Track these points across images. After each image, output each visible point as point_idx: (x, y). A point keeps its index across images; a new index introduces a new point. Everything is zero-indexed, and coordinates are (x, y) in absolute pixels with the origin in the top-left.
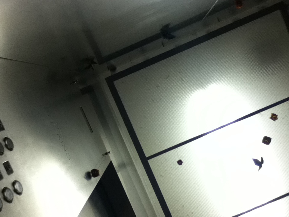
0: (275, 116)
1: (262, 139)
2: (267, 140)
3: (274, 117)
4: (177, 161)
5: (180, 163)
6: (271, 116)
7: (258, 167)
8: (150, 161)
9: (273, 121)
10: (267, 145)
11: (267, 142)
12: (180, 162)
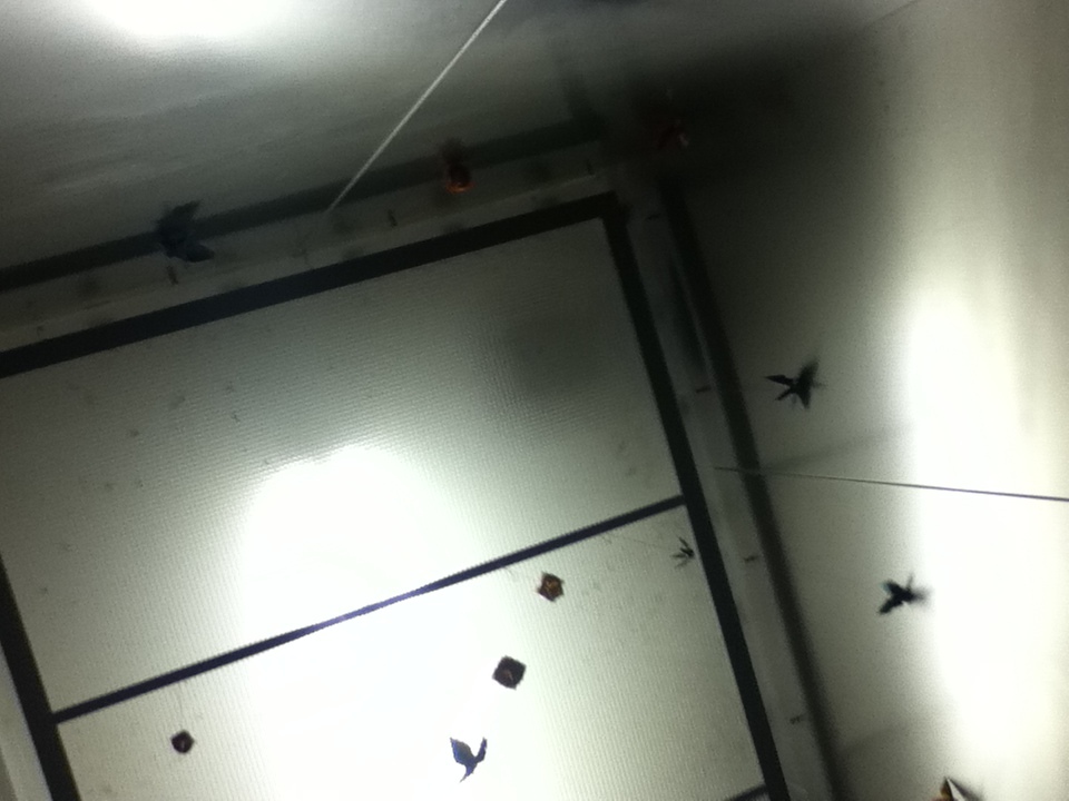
0: (555, 584)
1: (495, 665)
2: (510, 673)
3: (551, 588)
4: (170, 736)
5: (183, 746)
6: (539, 583)
7: (463, 769)
8: (66, 730)
9: (549, 602)
10: (509, 690)
11: (511, 676)
12: (183, 743)
